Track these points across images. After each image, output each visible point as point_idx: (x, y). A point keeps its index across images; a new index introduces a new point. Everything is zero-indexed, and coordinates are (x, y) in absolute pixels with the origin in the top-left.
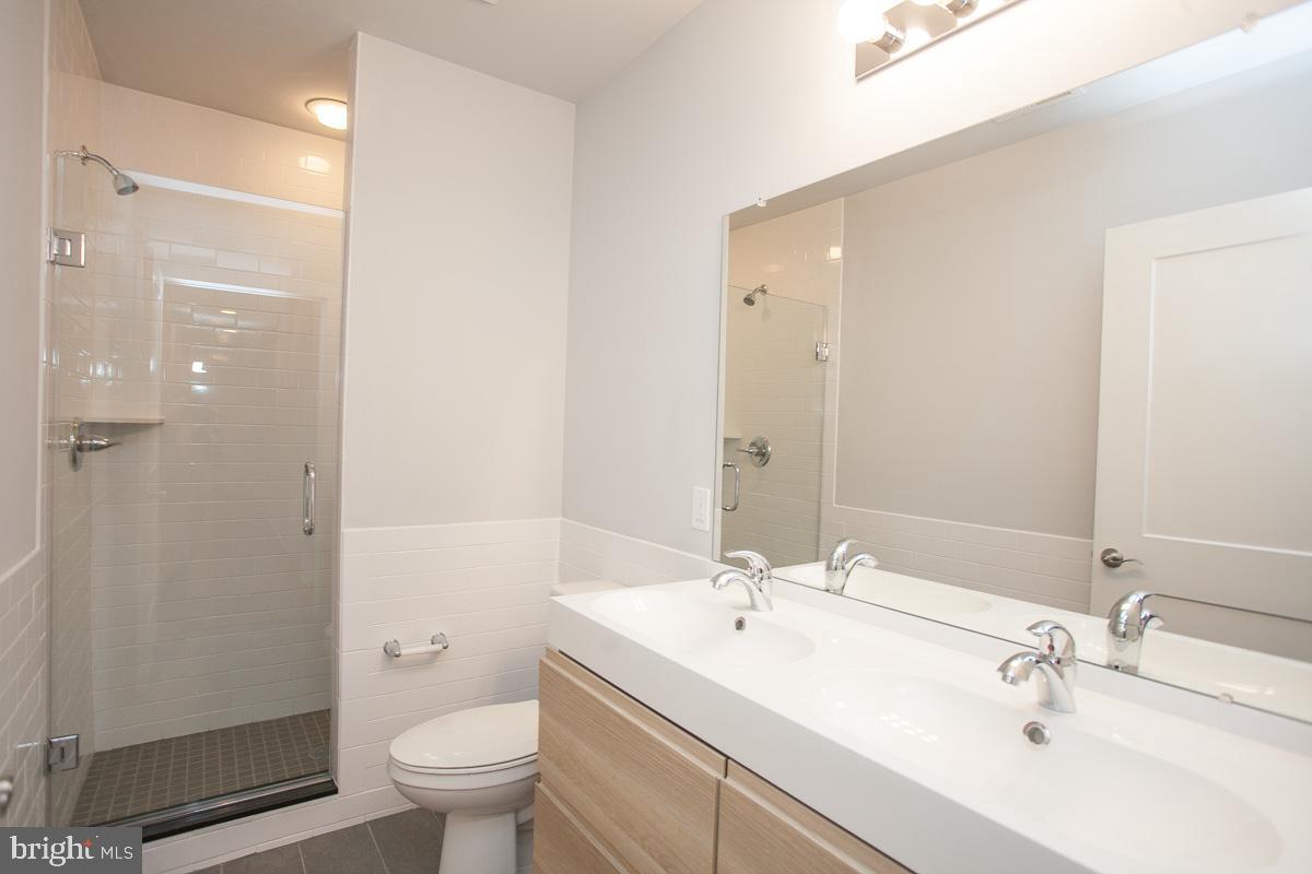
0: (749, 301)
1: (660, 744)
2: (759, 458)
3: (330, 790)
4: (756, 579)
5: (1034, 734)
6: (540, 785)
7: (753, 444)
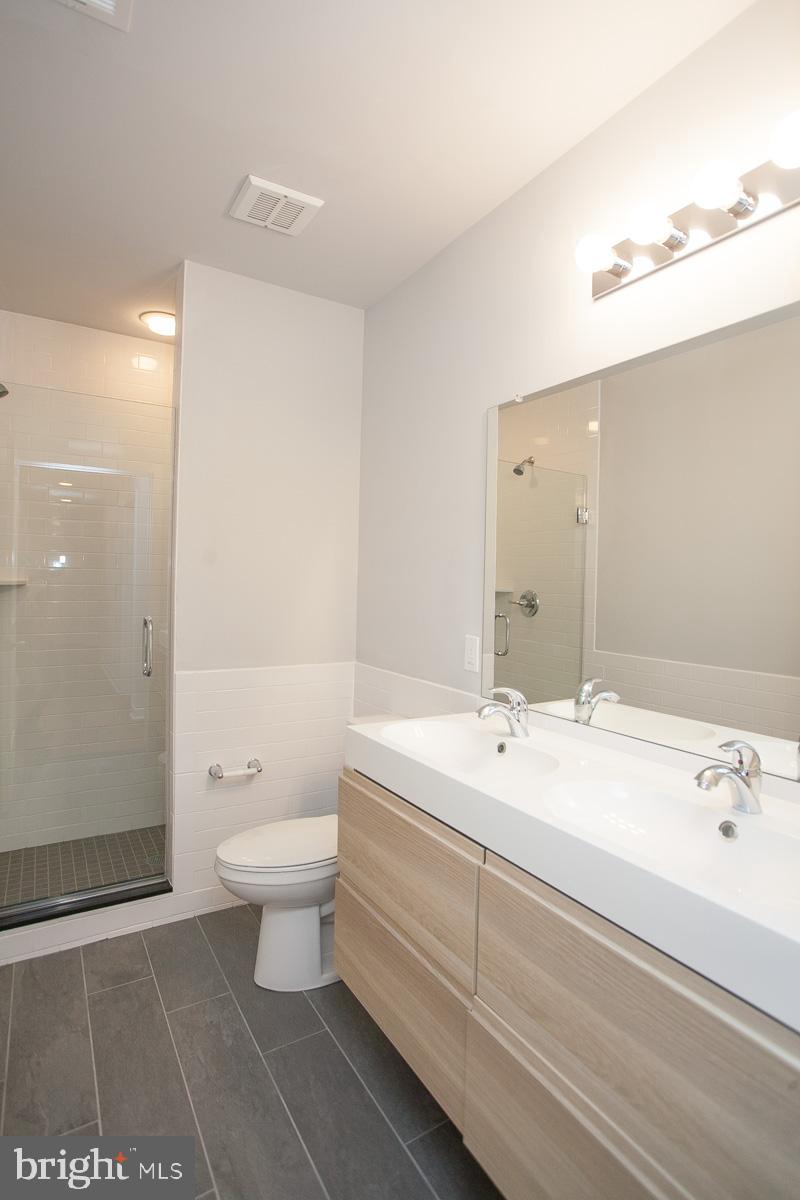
0: (518, 471)
1: (435, 841)
2: (529, 609)
3: (166, 888)
4: (515, 712)
5: (727, 830)
6: (340, 880)
7: (523, 597)
